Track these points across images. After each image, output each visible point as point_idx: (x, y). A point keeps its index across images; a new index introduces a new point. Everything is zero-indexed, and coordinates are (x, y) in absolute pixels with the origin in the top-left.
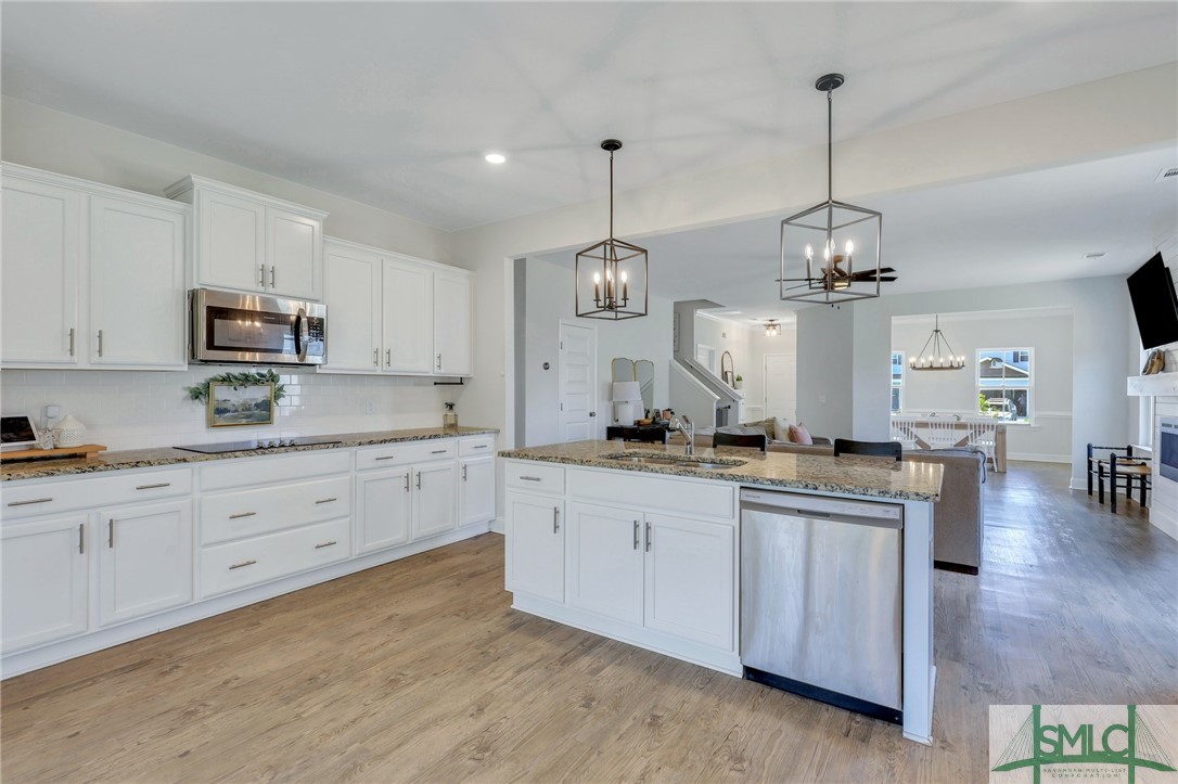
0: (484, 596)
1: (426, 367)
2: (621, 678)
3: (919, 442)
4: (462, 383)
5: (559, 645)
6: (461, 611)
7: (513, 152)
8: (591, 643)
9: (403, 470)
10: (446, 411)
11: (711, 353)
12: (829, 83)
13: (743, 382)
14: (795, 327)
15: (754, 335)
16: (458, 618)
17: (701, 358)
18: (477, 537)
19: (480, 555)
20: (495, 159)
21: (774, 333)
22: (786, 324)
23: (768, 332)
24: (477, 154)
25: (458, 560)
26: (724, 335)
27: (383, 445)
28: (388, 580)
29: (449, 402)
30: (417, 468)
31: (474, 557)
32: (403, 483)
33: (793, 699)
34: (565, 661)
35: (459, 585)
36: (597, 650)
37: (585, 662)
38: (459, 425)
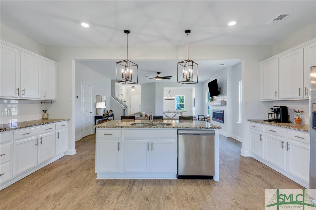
0: (82, 178)
1: (38, 96)
2: (149, 189)
3: (167, 116)
4: (51, 103)
5: (123, 186)
6: (78, 185)
7: (92, 24)
8: (133, 182)
9: (35, 137)
10: (43, 113)
11: (118, 94)
12: (188, 32)
13: (126, 102)
14: (141, 88)
15: (127, 90)
16: (78, 189)
17: (116, 96)
18: (61, 158)
19: (68, 165)
20: (85, 25)
21: (133, 90)
22: (137, 88)
23: (132, 90)
24: (78, 22)
25: (60, 168)
26: (121, 90)
27: (26, 128)
28: (32, 183)
29: (44, 110)
30: (40, 136)
31: (66, 165)
32: (35, 142)
33: (190, 180)
34: (129, 190)
35: (69, 176)
36: (136, 184)
37: (135, 188)
38: (49, 118)
